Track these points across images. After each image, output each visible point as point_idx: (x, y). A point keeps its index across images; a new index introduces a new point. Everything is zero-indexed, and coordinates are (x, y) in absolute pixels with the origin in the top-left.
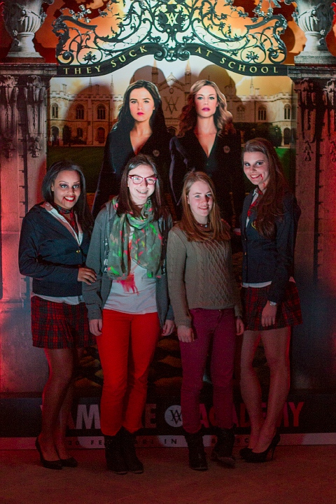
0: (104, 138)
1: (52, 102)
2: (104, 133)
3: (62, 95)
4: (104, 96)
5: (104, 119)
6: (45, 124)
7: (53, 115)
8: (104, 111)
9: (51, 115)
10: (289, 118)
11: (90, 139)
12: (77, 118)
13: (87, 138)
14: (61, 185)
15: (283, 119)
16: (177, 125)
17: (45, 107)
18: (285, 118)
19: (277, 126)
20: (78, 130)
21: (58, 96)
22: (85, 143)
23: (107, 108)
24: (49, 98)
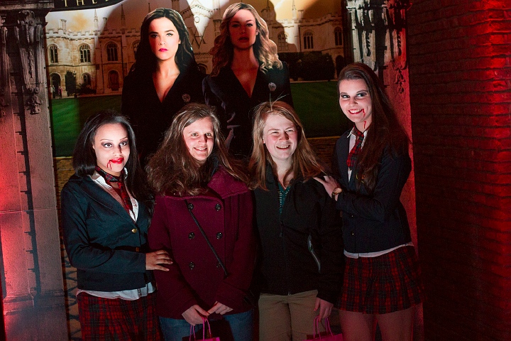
0: (118, 83)
1: (49, 43)
2: (117, 79)
3: (61, 33)
4: (114, 32)
5: (117, 60)
6: (45, 71)
7: (52, 59)
8: (116, 50)
9: (49, 59)
10: (341, 44)
11: (100, 85)
12: (82, 61)
13: (96, 86)
14: (103, 145)
15: (334, 45)
16: (207, 62)
17: (43, 50)
18: (337, 44)
19: (327, 54)
20: (85, 77)
21: (56, 35)
22: (94, 92)
23: (119, 46)
24: (45, 38)
